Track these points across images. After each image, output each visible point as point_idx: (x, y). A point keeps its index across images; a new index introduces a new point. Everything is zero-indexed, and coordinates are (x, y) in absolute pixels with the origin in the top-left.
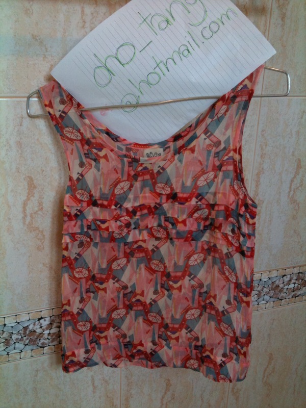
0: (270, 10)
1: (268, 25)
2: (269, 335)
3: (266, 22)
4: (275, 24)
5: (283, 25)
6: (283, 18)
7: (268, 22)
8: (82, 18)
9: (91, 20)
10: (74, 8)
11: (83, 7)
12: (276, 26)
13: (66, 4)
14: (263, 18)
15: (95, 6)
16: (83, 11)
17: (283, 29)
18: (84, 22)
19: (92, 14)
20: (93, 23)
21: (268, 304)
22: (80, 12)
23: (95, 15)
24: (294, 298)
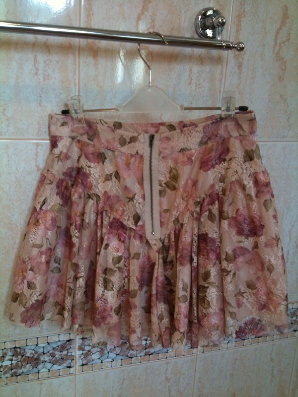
0: (226, 59)
1: (224, 73)
2: (232, 375)
3: (222, 70)
4: (231, 72)
5: (240, 74)
6: (240, 67)
7: (224, 71)
8: (35, 65)
9: (44, 67)
10: (26, 56)
11: (36, 56)
12: (233, 75)
13: (19, 52)
14: (219, 67)
15: (48, 54)
16: (35, 59)
17: (240, 77)
18: (37, 69)
19: (45, 62)
20: (46, 71)
21: (229, 344)
22: (33, 60)
23: (47, 63)
24: (257, 338)
